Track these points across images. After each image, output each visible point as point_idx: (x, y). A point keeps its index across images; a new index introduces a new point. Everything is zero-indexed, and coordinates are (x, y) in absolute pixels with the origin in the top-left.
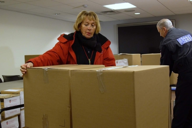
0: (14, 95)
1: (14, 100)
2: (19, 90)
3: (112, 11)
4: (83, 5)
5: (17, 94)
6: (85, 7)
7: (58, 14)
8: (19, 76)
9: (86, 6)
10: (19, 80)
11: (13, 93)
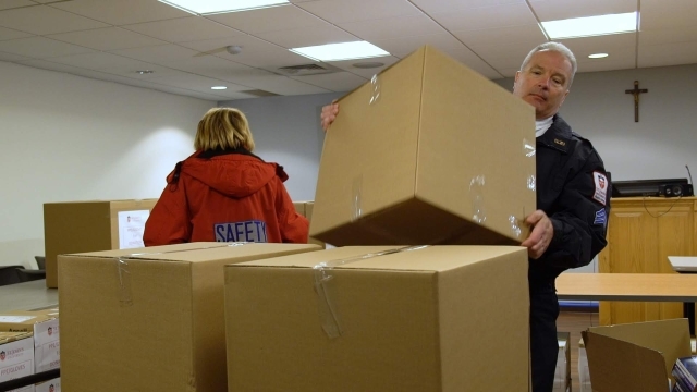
0: (14, 335)
1: (17, 351)
2: (29, 318)
3: (315, 66)
4: (228, 47)
5: (25, 330)
6: (233, 53)
7: (145, 72)
8: (22, 267)
9: (237, 48)
10: (22, 281)
11: (11, 328)
